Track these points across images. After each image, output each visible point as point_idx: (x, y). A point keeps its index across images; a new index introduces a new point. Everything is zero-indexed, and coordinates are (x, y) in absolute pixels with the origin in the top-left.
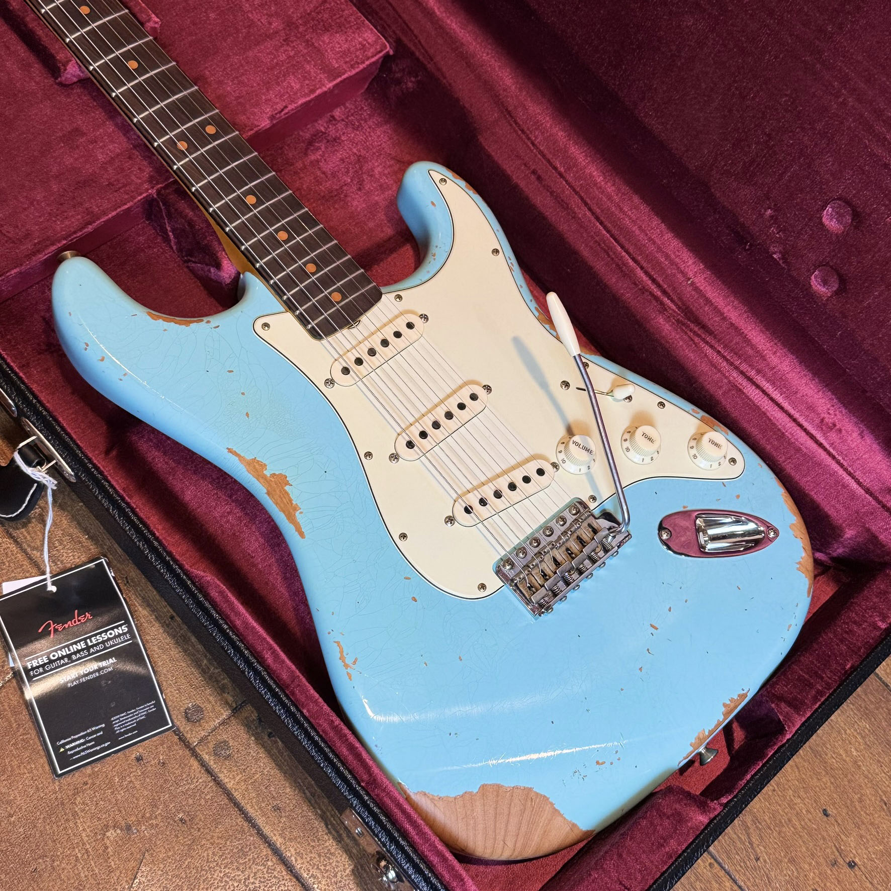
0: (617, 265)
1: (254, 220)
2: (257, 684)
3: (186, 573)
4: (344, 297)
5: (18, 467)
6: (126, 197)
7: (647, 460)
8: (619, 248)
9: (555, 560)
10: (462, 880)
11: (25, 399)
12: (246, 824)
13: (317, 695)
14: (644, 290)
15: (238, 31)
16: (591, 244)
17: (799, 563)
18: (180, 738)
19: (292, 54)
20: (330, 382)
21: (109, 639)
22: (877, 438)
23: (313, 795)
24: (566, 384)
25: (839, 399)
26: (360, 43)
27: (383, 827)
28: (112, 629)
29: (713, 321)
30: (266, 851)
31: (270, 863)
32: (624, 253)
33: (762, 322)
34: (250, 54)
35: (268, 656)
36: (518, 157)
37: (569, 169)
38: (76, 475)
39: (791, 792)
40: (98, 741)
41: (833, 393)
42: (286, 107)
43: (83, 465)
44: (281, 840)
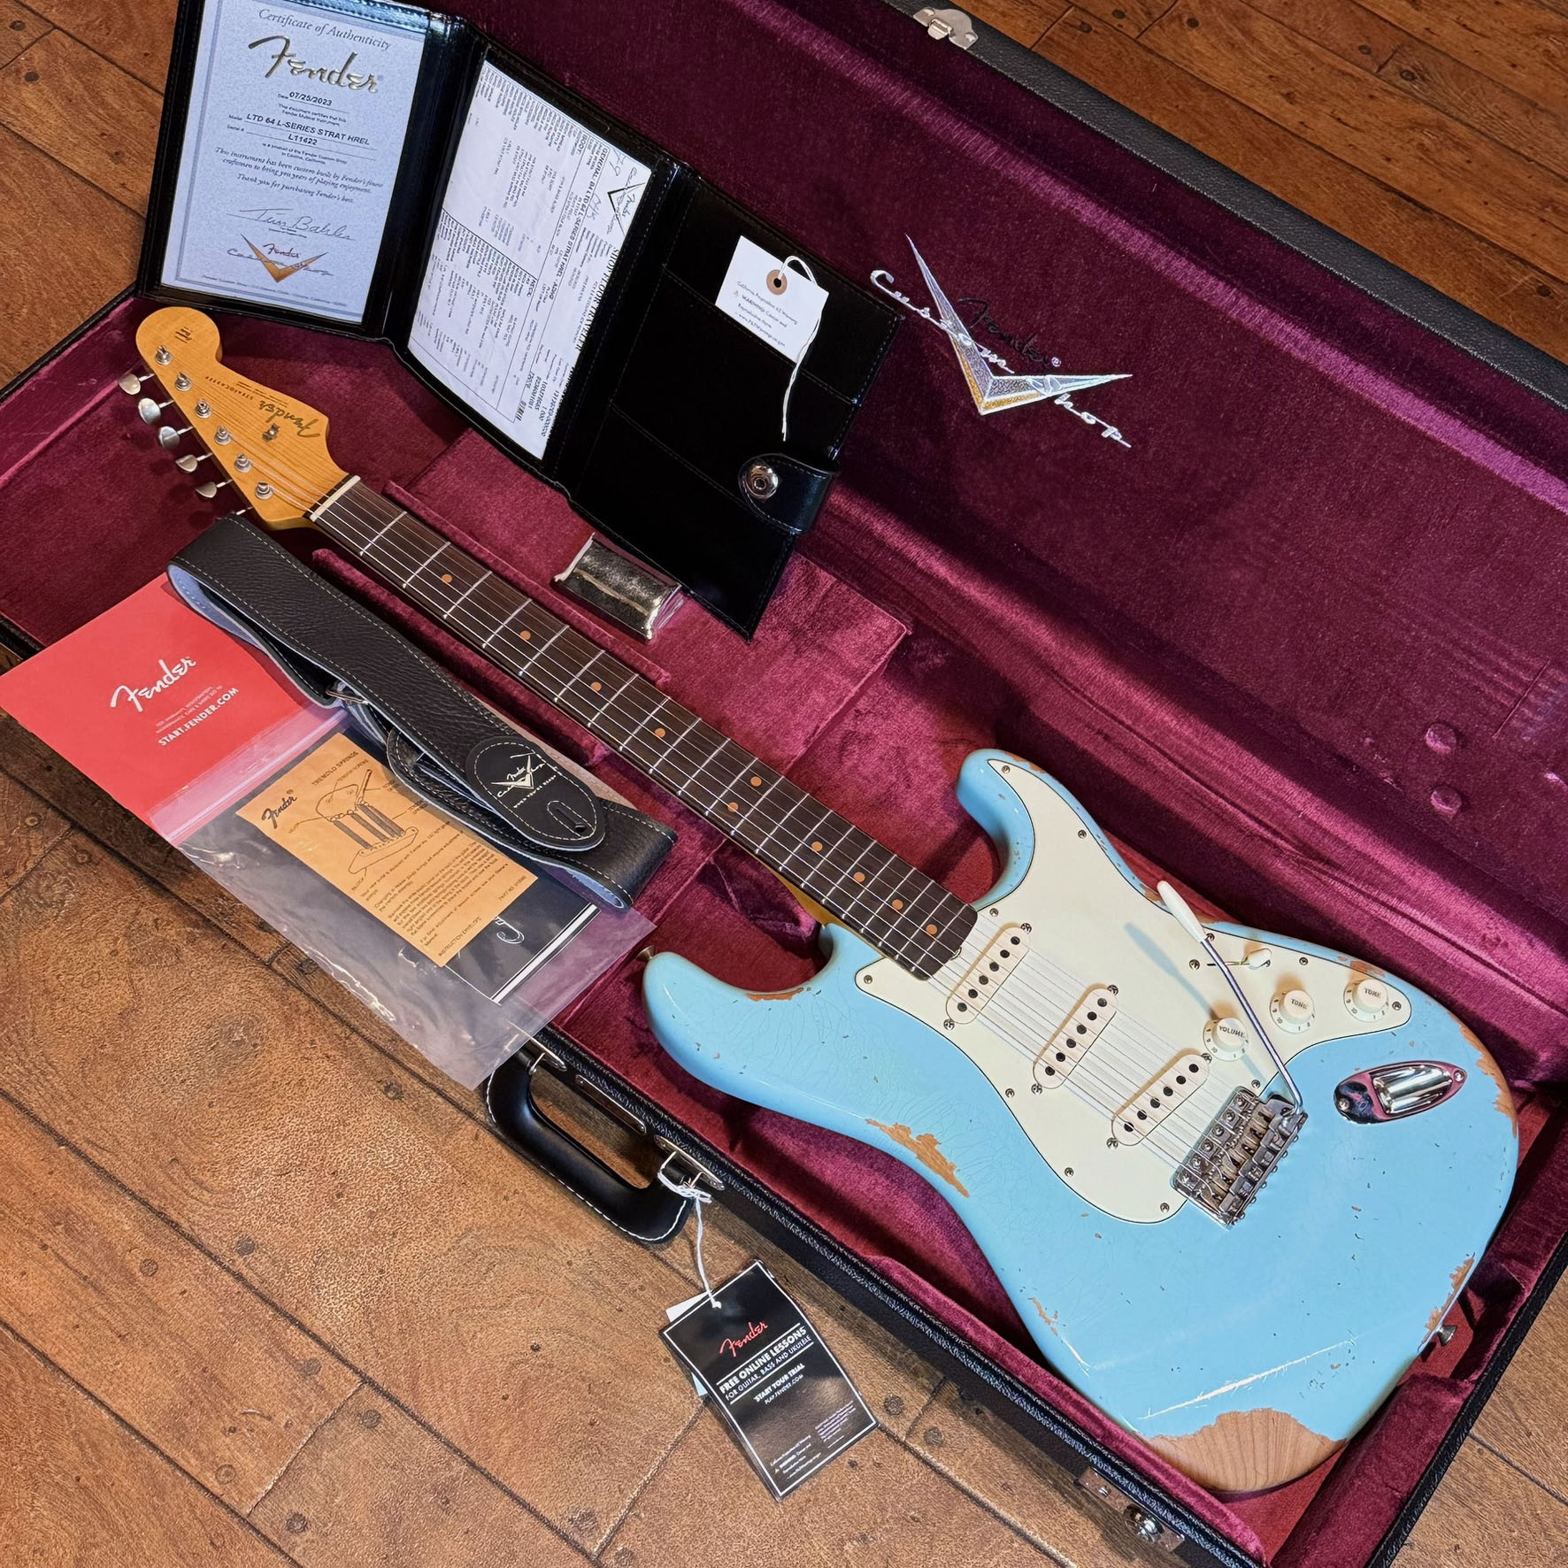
0: (1216, 814)
1: (826, 869)
2: (964, 1359)
3: (863, 1260)
4: (940, 928)
6: (685, 872)
7: (1304, 1027)
8: (1213, 796)
9: (1233, 1161)
10: (1225, 1515)
12: (979, 1510)
13: (1027, 1359)
14: (1252, 835)
16: (1182, 797)
17: (1497, 1102)
18: (888, 1435)
19: (807, 665)
20: (949, 1023)
21: (791, 1346)
22: (1548, 943)
23: (1039, 1465)
24: (1196, 963)
25: (1496, 910)
26: (875, 633)
27: (1131, 1479)
28: (790, 1334)
29: (1337, 853)
30: (1008, 1533)
31: (1016, 1545)
32: (1220, 800)
33: (1390, 842)
34: (766, 678)
35: (967, 1328)
36: (1079, 720)
37: (1137, 720)
38: (725, 1183)
39: (1549, 1354)
40: (810, 1454)
41: (1490, 905)
42: (818, 727)
43: (731, 1172)
44: (1019, 1519)
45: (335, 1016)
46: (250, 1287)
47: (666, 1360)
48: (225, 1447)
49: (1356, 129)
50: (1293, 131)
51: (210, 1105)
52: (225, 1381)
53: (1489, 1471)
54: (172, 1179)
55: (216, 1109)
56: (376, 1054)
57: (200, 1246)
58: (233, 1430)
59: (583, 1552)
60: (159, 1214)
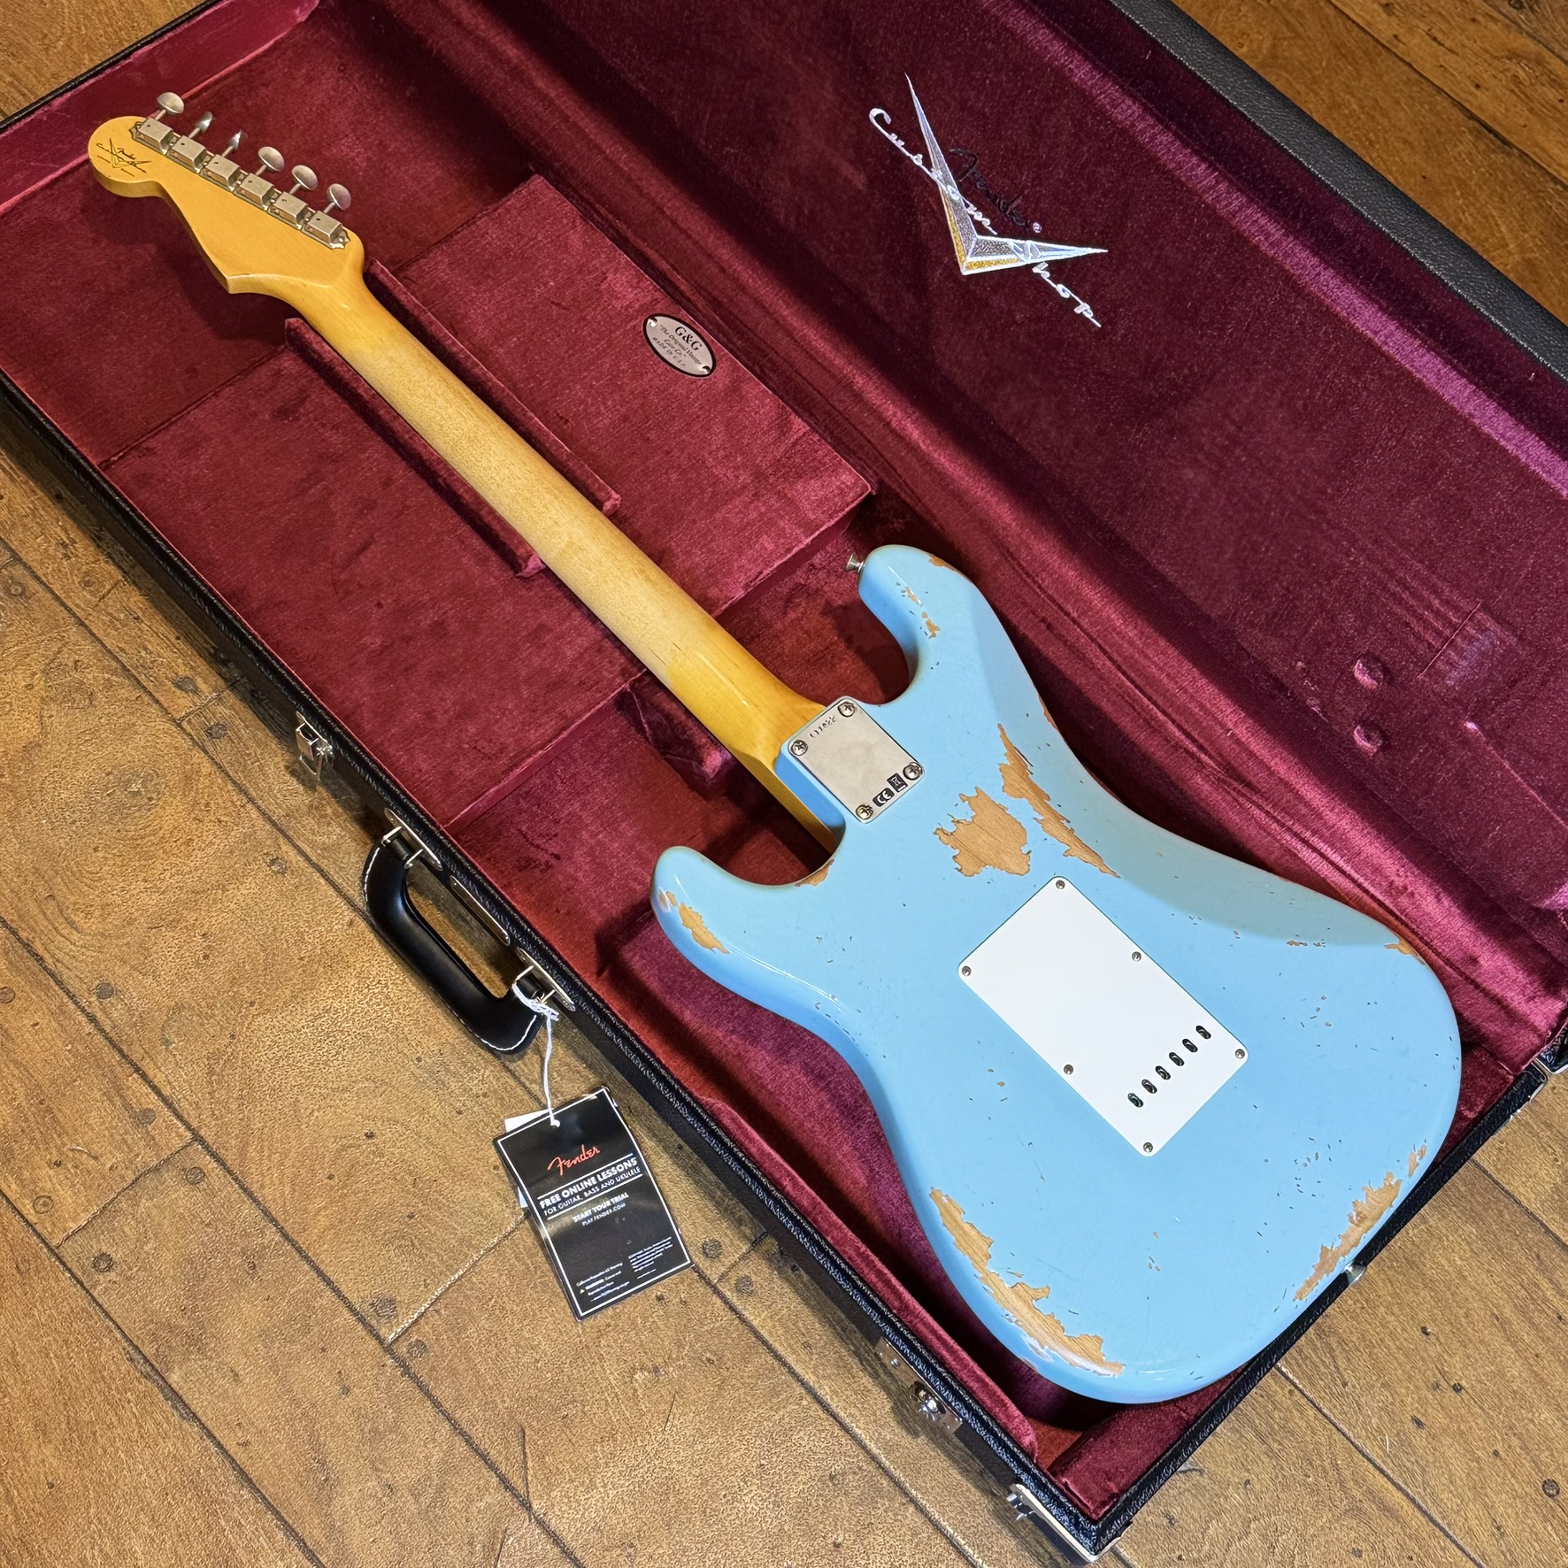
0: (1145, 720)
2: (778, 1212)
3: (696, 1100)
5: (518, 1000)
6: (599, 696)
8: (1145, 700)
10: (1005, 1405)
11: (520, 929)
12: (776, 1363)
13: (840, 1222)
14: (1177, 746)
15: (703, 491)
16: (1114, 697)
18: (700, 1275)
19: (763, 509)
21: (619, 1174)
22: (1455, 900)
23: (844, 1330)
25: (1409, 858)
26: (838, 487)
27: (919, 1354)
28: (621, 1162)
29: (1258, 777)
30: (799, 1390)
31: (804, 1402)
32: (1151, 706)
33: (1315, 774)
34: (718, 516)
35: (786, 1183)
36: (1025, 604)
37: (1083, 613)
38: (576, 1004)
39: (1382, 1309)
40: (617, 1281)
41: (1404, 853)
42: (761, 573)
43: (583, 994)
44: (813, 1378)
45: (234, 783)
46: (102, 1031)
47: (496, 1168)
48: (49, 1179)
49: (1451, 51)
50: (1384, 42)
51: (96, 850)
52: (59, 1115)
53: (1296, 1413)
54: (44, 914)
55: (100, 854)
56: (268, 827)
57: (59, 983)
58: (58, 1164)
59: (378, 1337)
60: (27, 946)
